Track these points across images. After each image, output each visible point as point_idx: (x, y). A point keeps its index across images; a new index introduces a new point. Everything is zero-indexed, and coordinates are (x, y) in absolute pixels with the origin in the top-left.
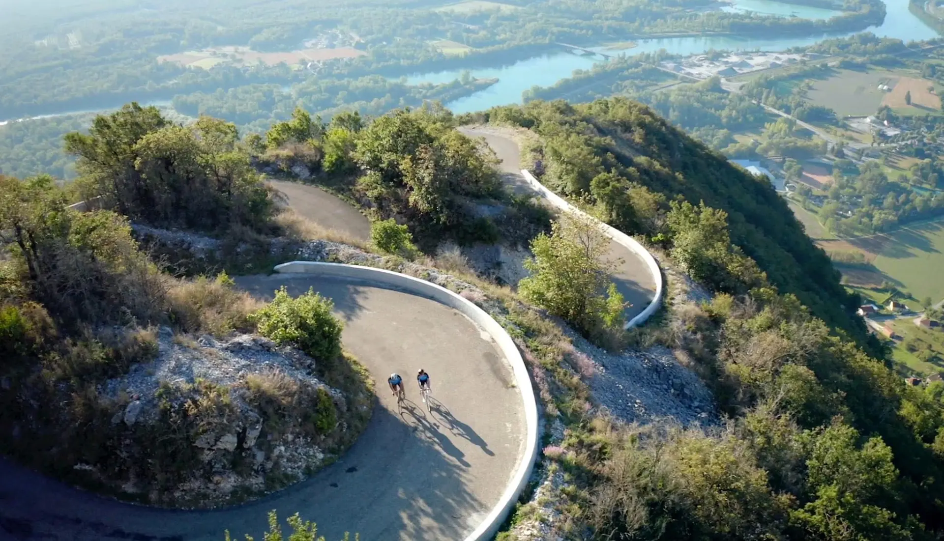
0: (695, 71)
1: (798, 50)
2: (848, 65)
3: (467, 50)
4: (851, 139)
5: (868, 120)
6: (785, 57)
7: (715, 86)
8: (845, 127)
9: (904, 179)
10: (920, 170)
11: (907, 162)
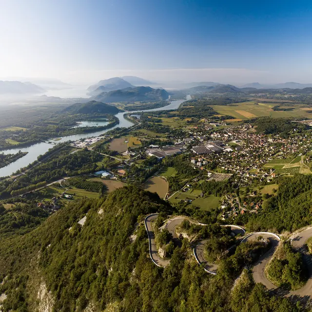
0: (79, 145)
1: (103, 135)
2: (116, 137)
3: (18, 143)
4: (125, 158)
5: (126, 152)
6: (100, 138)
7: (86, 150)
8: (122, 155)
9: (142, 167)
10: (144, 163)
11: (140, 161)
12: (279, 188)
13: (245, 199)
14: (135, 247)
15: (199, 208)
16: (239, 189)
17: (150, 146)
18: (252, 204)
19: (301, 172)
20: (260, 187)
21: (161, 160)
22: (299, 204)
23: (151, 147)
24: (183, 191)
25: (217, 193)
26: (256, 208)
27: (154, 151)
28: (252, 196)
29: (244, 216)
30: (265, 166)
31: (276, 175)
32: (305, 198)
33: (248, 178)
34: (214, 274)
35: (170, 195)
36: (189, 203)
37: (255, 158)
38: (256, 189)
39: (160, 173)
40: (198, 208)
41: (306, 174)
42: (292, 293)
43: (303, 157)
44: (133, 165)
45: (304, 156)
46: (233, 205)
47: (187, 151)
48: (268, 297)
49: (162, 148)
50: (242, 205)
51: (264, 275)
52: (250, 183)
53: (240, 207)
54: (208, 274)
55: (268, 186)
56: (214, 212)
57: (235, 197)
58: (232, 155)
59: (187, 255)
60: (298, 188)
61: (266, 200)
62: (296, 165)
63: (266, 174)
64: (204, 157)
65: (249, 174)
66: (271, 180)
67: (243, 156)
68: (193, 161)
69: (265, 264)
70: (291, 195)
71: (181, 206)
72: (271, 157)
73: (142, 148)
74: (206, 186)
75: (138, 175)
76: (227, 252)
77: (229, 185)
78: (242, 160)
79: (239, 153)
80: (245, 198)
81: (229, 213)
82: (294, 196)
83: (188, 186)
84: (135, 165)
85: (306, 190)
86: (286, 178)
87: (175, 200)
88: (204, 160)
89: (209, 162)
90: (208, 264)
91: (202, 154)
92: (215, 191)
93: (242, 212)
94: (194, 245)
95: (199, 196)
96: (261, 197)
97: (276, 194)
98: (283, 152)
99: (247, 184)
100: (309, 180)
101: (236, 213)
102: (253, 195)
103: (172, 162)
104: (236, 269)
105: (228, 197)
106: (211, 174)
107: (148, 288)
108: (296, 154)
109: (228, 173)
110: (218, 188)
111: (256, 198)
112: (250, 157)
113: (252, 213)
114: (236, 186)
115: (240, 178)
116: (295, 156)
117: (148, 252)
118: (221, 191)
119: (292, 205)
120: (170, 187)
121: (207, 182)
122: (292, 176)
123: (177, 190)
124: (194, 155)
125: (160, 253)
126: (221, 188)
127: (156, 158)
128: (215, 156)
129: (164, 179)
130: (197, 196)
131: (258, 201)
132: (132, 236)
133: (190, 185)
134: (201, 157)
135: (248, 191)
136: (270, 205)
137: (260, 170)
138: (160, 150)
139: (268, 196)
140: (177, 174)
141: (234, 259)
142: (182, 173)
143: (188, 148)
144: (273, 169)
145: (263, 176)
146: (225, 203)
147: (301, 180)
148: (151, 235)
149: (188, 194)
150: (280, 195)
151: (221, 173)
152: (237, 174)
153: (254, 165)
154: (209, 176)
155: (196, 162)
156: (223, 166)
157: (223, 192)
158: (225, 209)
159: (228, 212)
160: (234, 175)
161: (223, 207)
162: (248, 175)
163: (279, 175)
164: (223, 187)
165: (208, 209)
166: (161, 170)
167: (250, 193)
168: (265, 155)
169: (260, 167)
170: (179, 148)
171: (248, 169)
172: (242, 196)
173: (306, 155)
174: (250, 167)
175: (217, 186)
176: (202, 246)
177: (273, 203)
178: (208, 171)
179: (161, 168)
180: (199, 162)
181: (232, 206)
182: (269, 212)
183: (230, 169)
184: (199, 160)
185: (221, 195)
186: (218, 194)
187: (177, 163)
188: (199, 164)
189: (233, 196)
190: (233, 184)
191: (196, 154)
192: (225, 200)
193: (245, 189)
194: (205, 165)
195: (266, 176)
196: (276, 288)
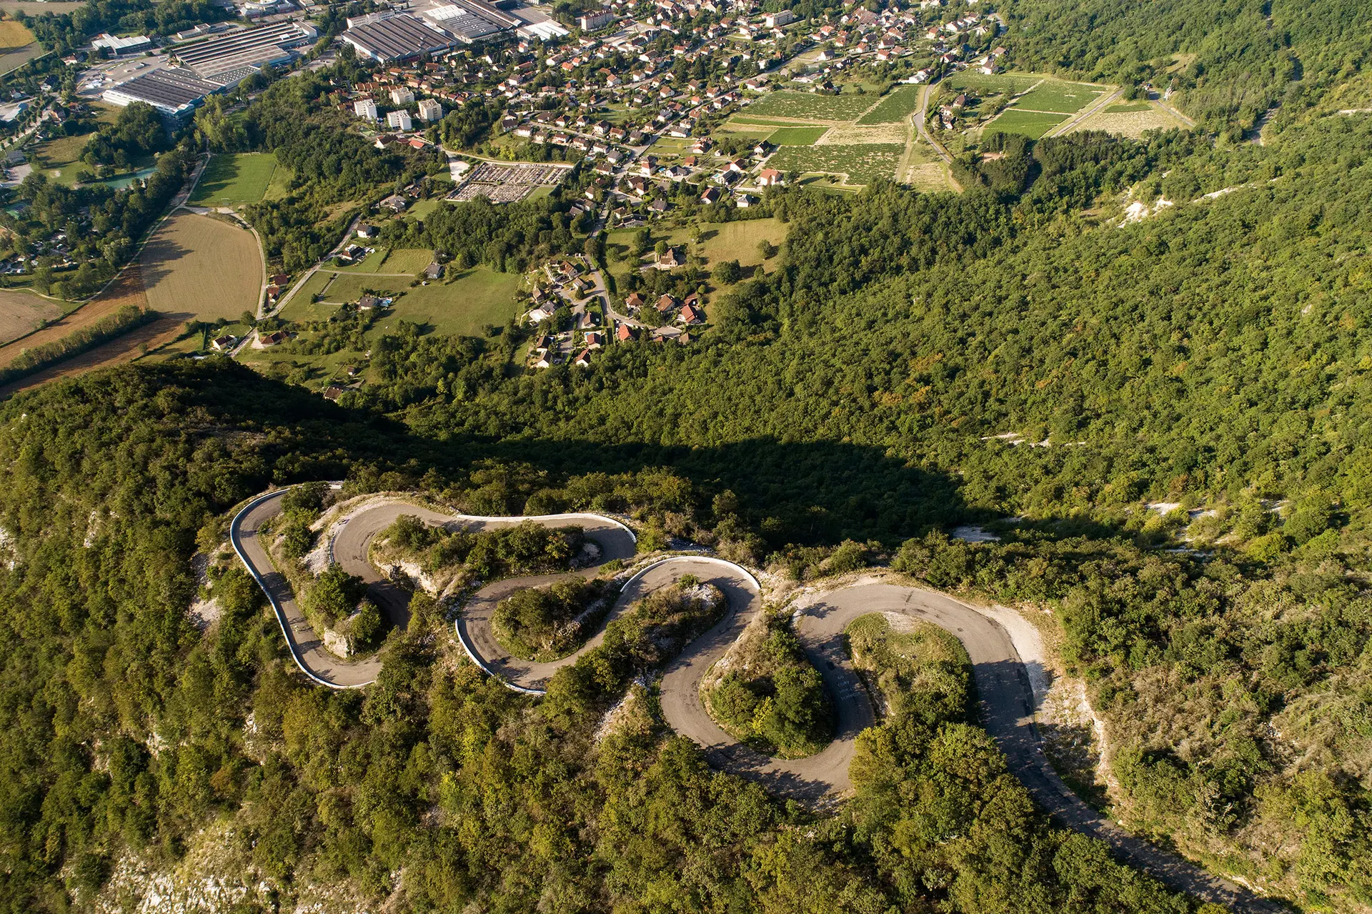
9: (86, 178)
10: (96, 153)
11: (67, 149)
12: (791, 241)
13: (634, 282)
14: (230, 649)
15: (432, 329)
16: (604, 236)
17: (97, 44)
18: (664, 303)
19: (906, 174)
20: (704, 228)
21: (187, 117)
22: (871, 325)
23: (105, 53)
24: (342, 263)
25: (503, 258)
26: (682, 318)
27: (128, 70)
28: (665, 267)
29: (630, 350)
30: (728, 125)
31: (780, 177)
32: (901, 305)
33: (646, 183)
34: (537, 693)
35: (286, 291)
36: (380, 313)
37: (684, 79)
38: (684, 236)
39: (201, 194)
40: (423, 329)
41: (925, 191)
42: (778, 765)
43: (928, 94)
44: (36, 183)
45: (935, 89)
46: (579, 306)
47: (323, 52)
48: (706, 772)
49: (171, 50)
50: (619, 307)
51: (698, 703)
52: (657, 208)
53: (612, 314)
54: (517, 695)
55: (740, 226)
56: (501, 340)
57: (590, 271)
58: (566, 59)
59: (433, 647)
60: (875, 253)
61: (729, 290)
62: (883, 135)
63: (734, 168)
64: (420, 78)
65: (652, 162)
66: (753, 199)
67: (622, 65)
68: (365, 109)
69: (702, 668)
70: (842, 279)
71: (345, 329)
72: (762, 77)
73: (46, 68)
74: (451, 230)
75: (83, 231)
76: (573, 626)
77: (556, 218)
78: (618, 90)
79: (598, 46)
80: (634, 279)
81: (566, 340)
82: (856, 285)
83: (362, 234)
84: (43, 179)
85: (914, 267)
86: (828, 198)
87: (311, 308)
88: (420, 96)
89: (447, 107)
90: (514, 664)
91: (404, 62)
92: (493, 248)
93: (622, 335)
94: (454, 609)
95: (425, 276)
96: (706, 275)
97: (773, 266)
98: (831, 51)
99: (640, 214)
100: (934, 220)
101: (597, 339)
102: (668, 265)
103: (251, 126)
104: (608, 688)
105: (556, 274)
106: (463, 166)
107: (322, 762)
108: (891, 74)
109: (548, 157)
110: (507, 235)
111: (680, 277)
112: (657, 71)
113: (665, 339)
114: (588, 223)
115: (611, 183)
116: (888, 82)
117: (284, 654)
118: (524, 249)
119: (839, 324)
120: (274, 254)
121: (452, 208)
122: (858, 188)
123: (311, 264)
124: (365, 72)
125: (333, 643)
126: (521, 237)
127: (156, 115)
128: (474, 69)
129: (233, 219)
130: (412, 276)
131: (691, 291)
132: (197, 608)
133: (374, 231)
134: (401, 80)
135: (647, 242)
136: (743, 313)
137: (706, 147)
138: (160, 63)
139: (735, 272)
140: (295, 185)
141: (601, 661)
142: (321, 174)
143: (321, 31)
144: (768, 147)
145: (719, 179)
146: (544, 297)
147: (895, 218)
148: (278, 587)
149: (369, 271)
150: (791, 271)
151: (517, 158)
152: (591, 165)
153: (675, 115)
154: (456, 177)
155: (382, 112)
156: (522, 124)
157: (530, 252)
158: (547, 324)
159: (561, 337)
160: (578, 169)
161: (538, 316)
162: (645, 172)
163: (793, 176)
164: (530, 232)
165: (471, 329)
166: (205, 177)
167: (654, 255)
168: (736, 61)
169: (703, 128)
170: (273, 39)
171: (646, 139)
172: (620, 269)
173: (948, 86)
174: (659, 126)
175: (500, 225)
176: (482, 605)
177: (755, 303)
178: (450, 154)
179: (201, 167)
180: (394, 109)
181: (575, 311)
182: (739, 339)
183: (556, 140)
184: (396, 98)
185: (522, 267)
186: (508, 261)
187: (280, 128)
188: (398, 120)
189: (579, 268)
190: (576, 212)
191: (372, 64)
192: (543, 287)
193: (634, 235)
194: (430, 123)
195: (733, 178)
196: (731, 743)
